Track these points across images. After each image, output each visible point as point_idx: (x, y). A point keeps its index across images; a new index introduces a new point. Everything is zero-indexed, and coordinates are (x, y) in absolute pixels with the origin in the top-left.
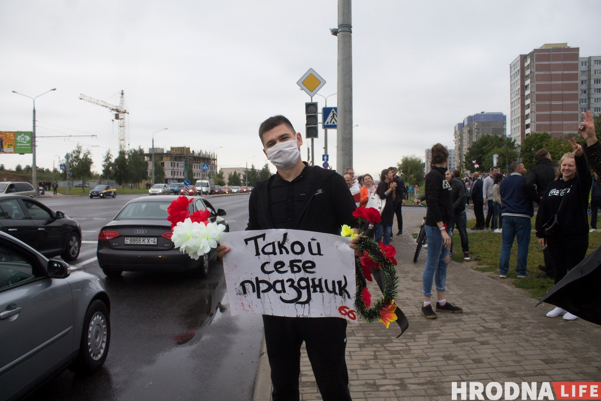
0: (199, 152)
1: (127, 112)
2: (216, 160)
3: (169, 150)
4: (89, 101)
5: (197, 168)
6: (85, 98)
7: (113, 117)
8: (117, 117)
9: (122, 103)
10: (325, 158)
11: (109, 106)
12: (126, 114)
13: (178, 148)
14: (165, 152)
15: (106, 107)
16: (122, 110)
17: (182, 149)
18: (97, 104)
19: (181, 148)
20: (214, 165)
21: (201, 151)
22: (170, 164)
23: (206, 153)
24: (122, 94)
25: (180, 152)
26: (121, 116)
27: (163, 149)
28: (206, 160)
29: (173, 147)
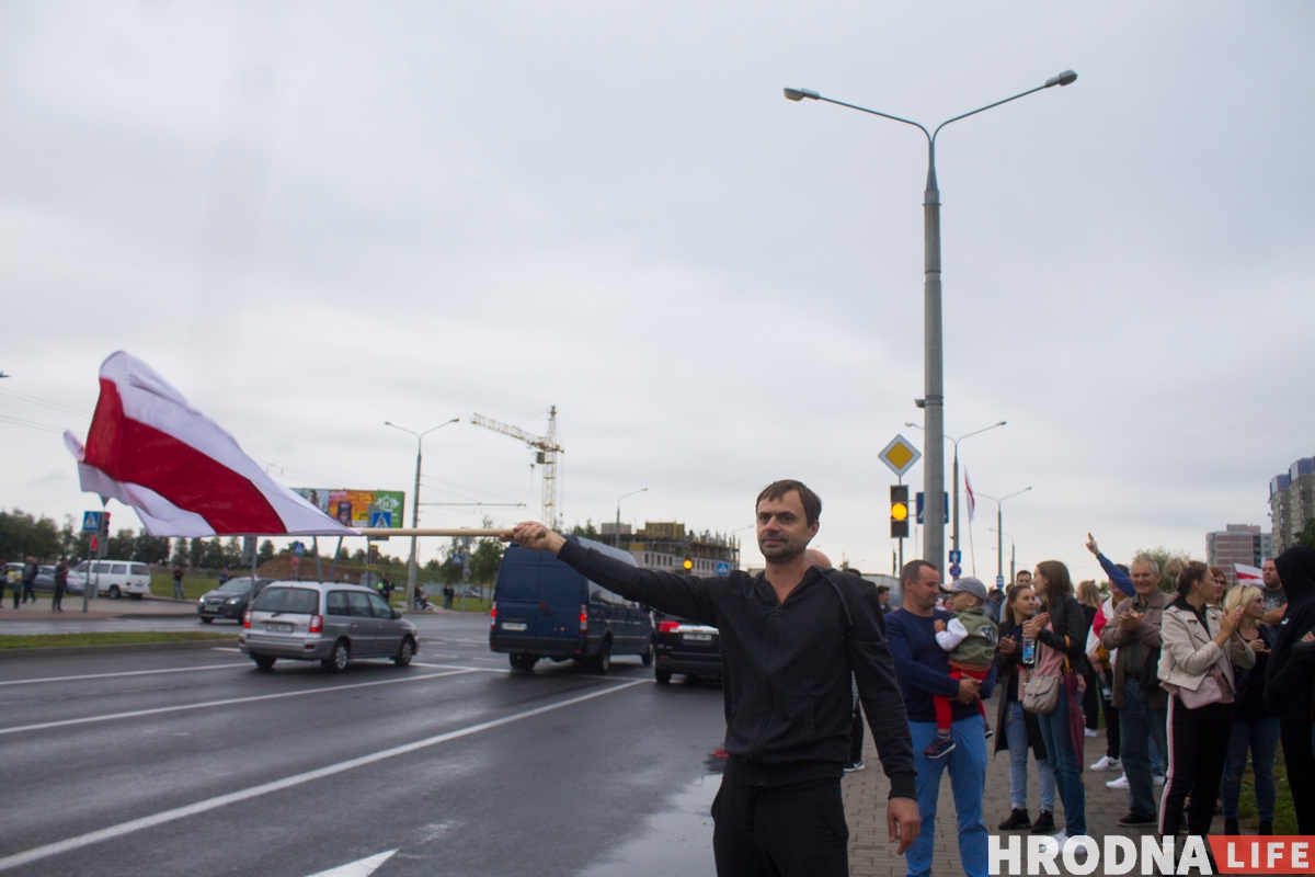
0: (703, 534)
1: (561, 448)
2: (738, 550)
3: (643, 527)
4: (489, 427)
5: (698, 567)
6: (482, 422)
7: (534, 459)
8: (540, 459)
9: (552, 430)
10: (955, 556)
11: (527, 438)
12: (558, 453)
13: (661, 525)
14: (634, 532)
15: (521, 438)
16: (550, 446)
17: (669, 527)
18: (503, 432)
19: (667, 525)
20: (734, 561)
21: (707, 531)
22: (644, 558)
23: (718, 536)
24: (553, 413)
25: (663, 534)
26: (548, 456)
27: (629, 526)
28: (717, 552)
29: (650, 521)
